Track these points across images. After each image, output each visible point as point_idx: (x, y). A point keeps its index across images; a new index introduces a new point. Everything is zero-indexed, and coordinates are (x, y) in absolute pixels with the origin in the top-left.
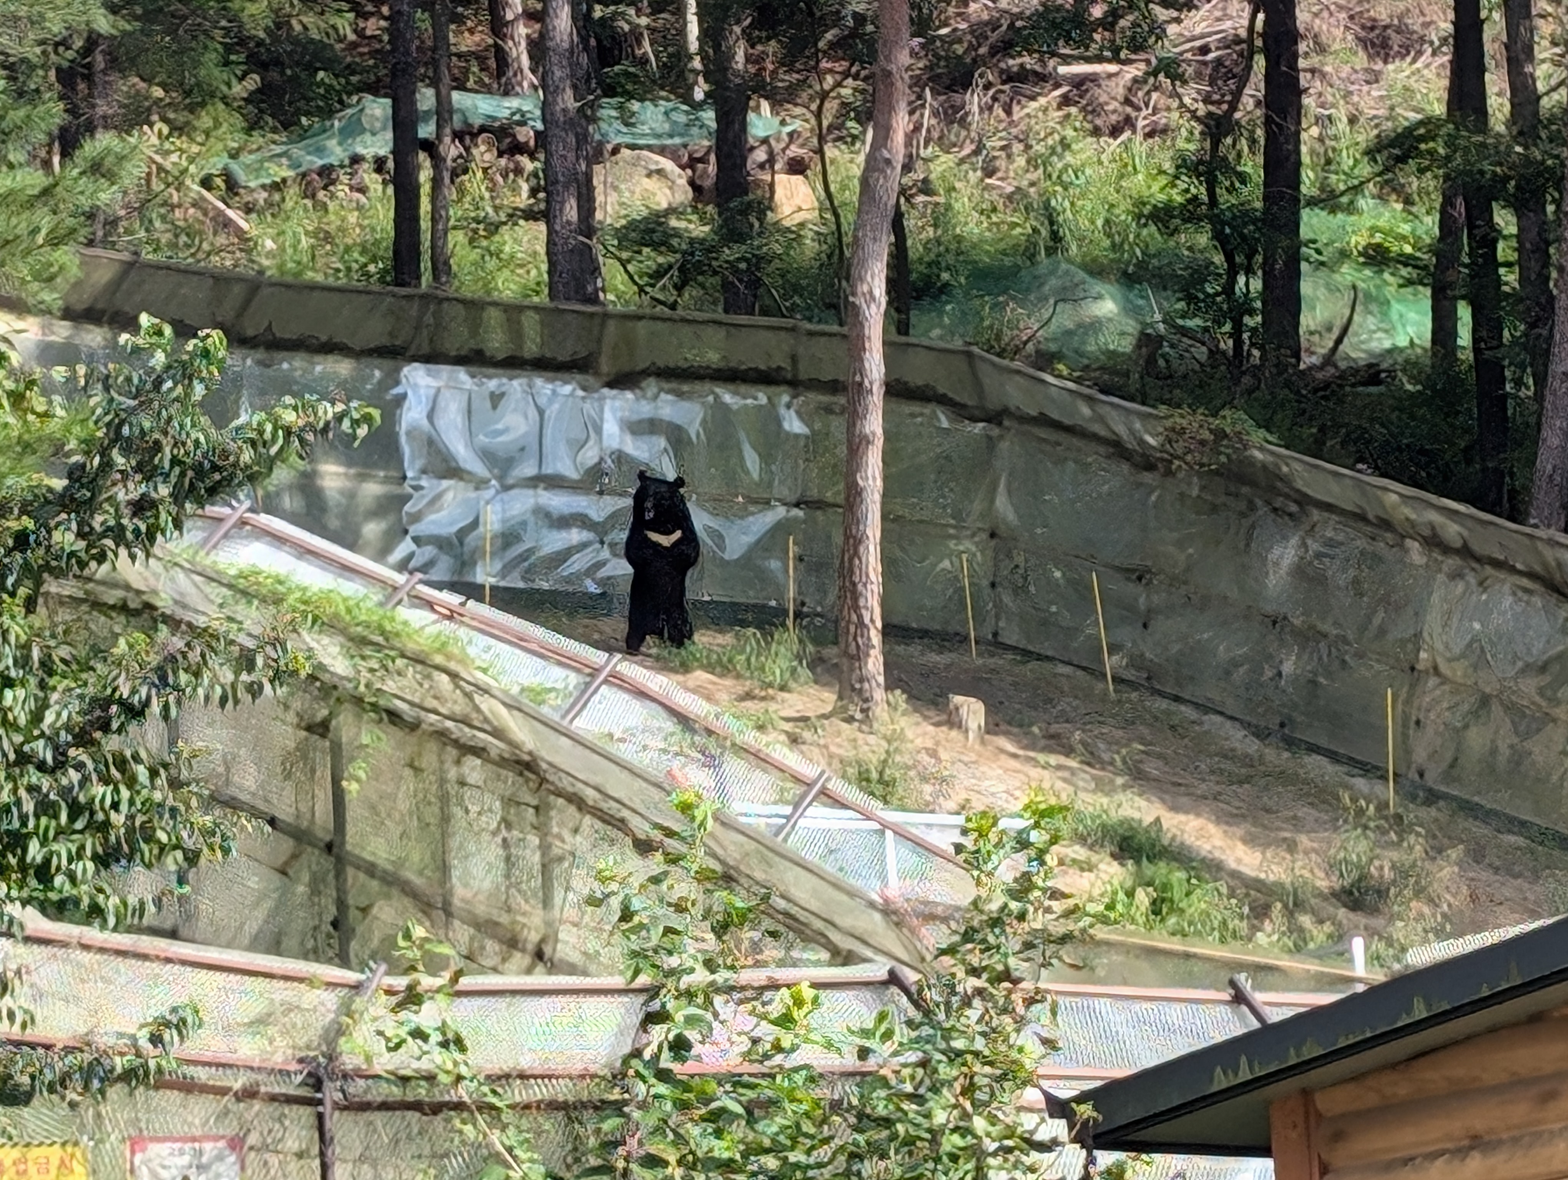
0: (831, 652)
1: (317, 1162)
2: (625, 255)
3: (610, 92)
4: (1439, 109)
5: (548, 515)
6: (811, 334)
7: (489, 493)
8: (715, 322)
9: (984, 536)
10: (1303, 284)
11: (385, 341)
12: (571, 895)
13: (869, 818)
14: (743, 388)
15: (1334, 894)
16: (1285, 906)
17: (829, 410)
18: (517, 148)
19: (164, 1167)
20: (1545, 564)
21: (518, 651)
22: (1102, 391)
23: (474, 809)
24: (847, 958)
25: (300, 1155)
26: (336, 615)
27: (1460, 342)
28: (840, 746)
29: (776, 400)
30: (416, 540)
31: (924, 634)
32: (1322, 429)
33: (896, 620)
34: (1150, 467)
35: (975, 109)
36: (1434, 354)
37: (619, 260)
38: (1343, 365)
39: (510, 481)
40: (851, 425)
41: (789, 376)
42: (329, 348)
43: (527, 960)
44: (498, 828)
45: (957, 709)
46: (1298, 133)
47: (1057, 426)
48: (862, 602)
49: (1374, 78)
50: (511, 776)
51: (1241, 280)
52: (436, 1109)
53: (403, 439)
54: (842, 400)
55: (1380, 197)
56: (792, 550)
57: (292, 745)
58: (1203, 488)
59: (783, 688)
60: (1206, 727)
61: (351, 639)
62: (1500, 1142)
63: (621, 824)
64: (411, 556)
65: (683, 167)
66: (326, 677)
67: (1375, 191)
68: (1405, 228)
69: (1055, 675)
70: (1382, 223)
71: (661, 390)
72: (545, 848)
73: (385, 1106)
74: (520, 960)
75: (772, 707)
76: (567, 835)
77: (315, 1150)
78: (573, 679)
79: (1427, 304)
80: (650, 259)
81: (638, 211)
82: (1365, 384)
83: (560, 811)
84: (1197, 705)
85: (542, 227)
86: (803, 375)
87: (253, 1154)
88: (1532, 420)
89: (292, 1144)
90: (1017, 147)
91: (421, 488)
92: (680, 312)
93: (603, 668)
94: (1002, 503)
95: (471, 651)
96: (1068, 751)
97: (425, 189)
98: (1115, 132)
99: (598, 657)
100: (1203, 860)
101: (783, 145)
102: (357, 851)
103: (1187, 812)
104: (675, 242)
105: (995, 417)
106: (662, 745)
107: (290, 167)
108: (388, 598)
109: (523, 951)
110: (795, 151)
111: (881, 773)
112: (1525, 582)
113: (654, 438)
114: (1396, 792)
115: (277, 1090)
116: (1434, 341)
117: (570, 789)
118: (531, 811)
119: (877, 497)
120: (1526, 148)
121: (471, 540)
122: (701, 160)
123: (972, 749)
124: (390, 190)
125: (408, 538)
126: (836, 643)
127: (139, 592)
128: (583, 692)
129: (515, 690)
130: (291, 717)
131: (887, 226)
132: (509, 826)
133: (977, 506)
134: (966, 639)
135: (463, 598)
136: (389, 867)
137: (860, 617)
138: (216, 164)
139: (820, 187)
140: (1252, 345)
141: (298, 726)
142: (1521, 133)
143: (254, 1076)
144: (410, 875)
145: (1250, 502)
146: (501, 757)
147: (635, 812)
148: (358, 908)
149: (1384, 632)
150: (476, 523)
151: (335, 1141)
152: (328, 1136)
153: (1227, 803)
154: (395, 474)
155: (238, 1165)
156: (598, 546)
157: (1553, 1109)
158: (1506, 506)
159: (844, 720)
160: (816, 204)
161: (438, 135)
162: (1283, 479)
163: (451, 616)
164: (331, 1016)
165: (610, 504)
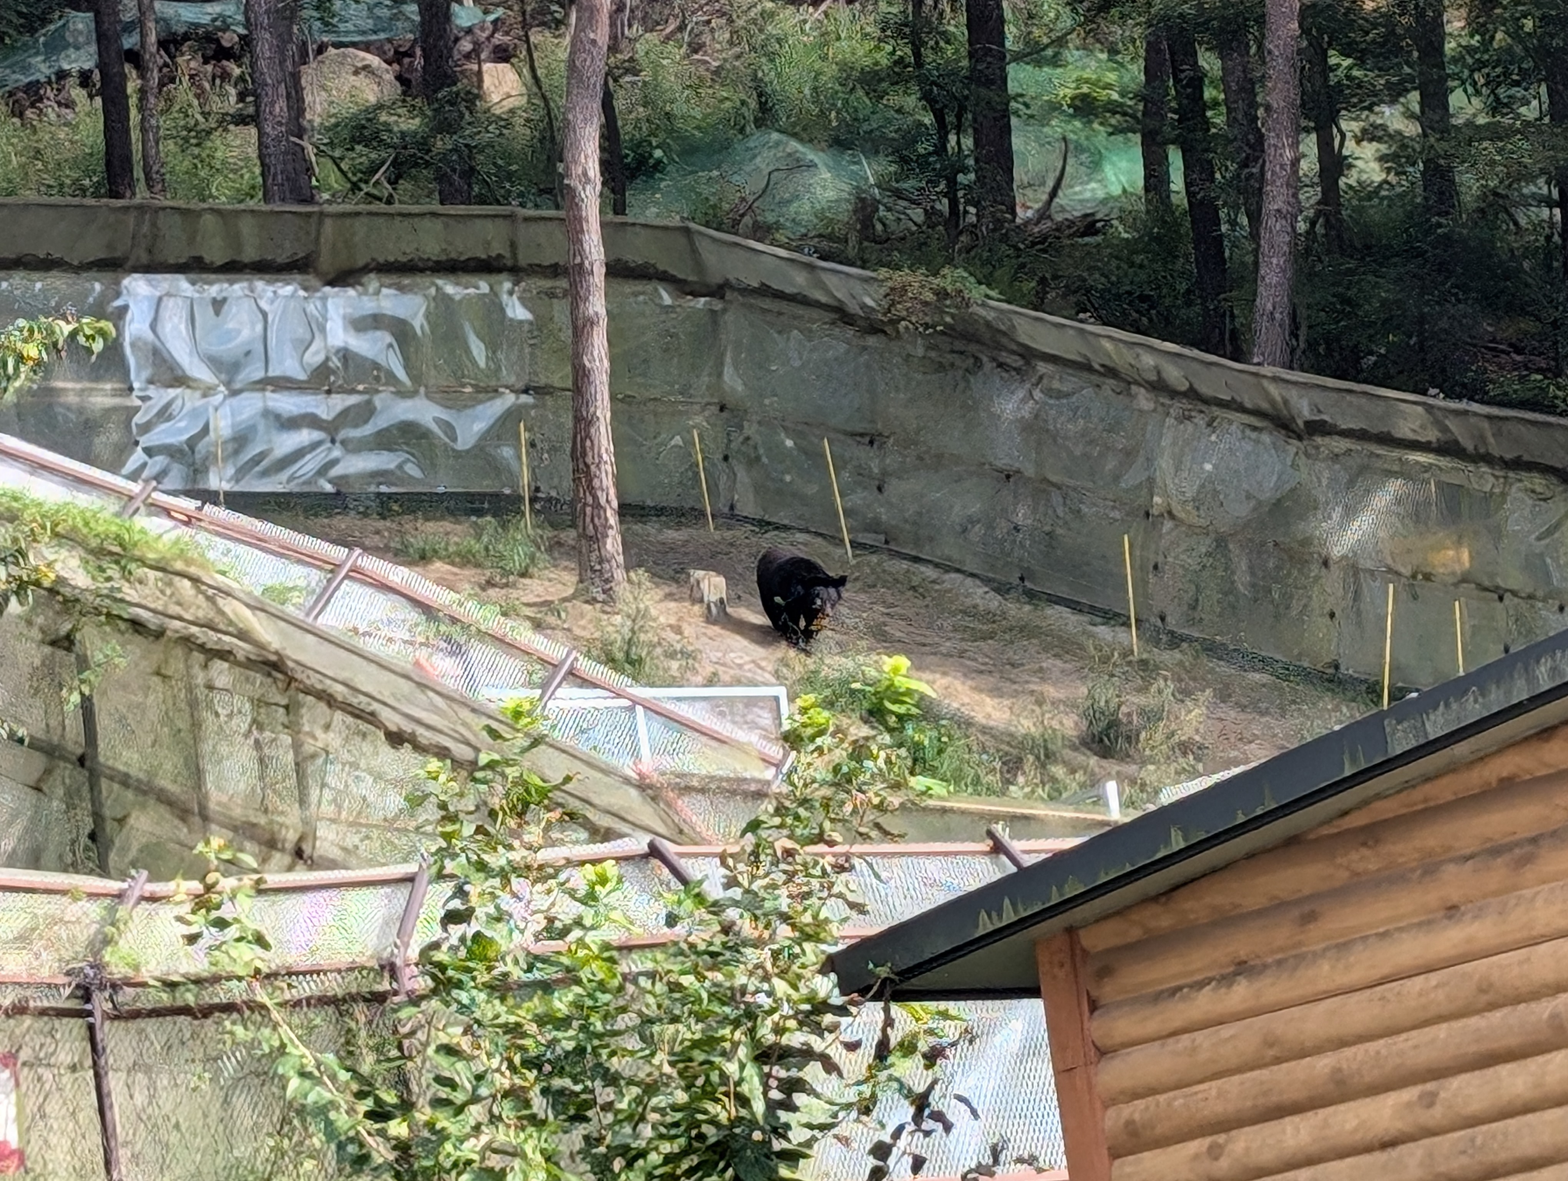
0: (569, 536)
1: (91, 1073)
2: (337, 153)
5: (278, 417)
6: (526, 219)
7: (217, 399)
8: (431, 214)
9: (715, 409)
10: (1014, 140)
11: (102, 255)
12: (326, 791)
13: (619, 696)
14: (465, 278)
15: (1083, 742)
16: (1038, 758)
17: (551, 295)
18: (222, 54)
20: (1273, 402)
21: (256, 551)
22: (821, 258)
23: (224, 712)
24: (607, 835)
25: (73, 1068)
26: (74, 528)
27: (1173, 187)
28: (584, 628)
29: (496, 288)
30: (149, 451)
31: (660, 511)
32: (1043, 281)
33: (632, 498)
34: (872, 329)
36: (1148, 201)
37: (333, 158)
38: (1059, 218)
39: (237, 386)
40: (574, 308)
41: (509, 263)
42: (47, 265)
43: (287, 859)
44: (250, 730)
45: (698, 583)
47: (779, 295)
48: (596, 483)
50: (259, 678)
51: (952, 138)
52: (206, 1012)
53: (128, 350)
54: (563, 283)
55: (1084, 48)
56: (524, 436)
57: (37, 662)
58: (928, 349)
59: (524, 574)
60: (947, 585)
61: (91, 552)
62: (1265, 966)
63: (371, 718)
64: (144, 465)
65: (389, 63)
66: (67, 591)
67: (1078, 42)
68: (1111, 77)
71: (382, 286)
72: (297, 746)
73: (156, 1013)
74: (279, 859)
75: (514, 594)
76: (319, 733)
77: (89, 1062)
78: (316, 577)
79: (1137, 152)
80: (363, 155)
81: (347, 109)
82: (1083, 235)
83: (310, 708)
84: (937, 565)
85: (252, 131)
86: (523, 261)
87: (26, 1070)
88: (1249, 259)
89: (65, 1057)
90: (720, 22)
91: (149, 398)
92: (396, 206)
93: (345, 562)
94: (730, 376)
95: (211, 555)
97: (133, 101)
98: (816, 2)
99: (338, 553)
100: (952, 718)
101: (487, 34)
102: (110, 763)
104: (385, 136)
105: (718, 291)
106: (407, 637)
108: (124, 508)
109: (283, 850)
110: (500, 38)
111: (627, 654)
112: (1250, 420)
113: (379, 333)
114: (1139, 637)
115: (53, 1004)
116: (1147, 189)
117: (319, 686)
118: (282, 710)
119: (605, 378)
121: (201, 447)
122: (406, 54)
123: (715, 623)
124: (98, 101)
125: (139, 449)
126: (573, 525)
128: (326, 588)
129: (258, 592)
130: (36, 634)
131: (596, 105)
132: (261, 728)
133: (705, 381)
134: (703, 514)
135: (199, 503)
136: (142, 776)
137: (595, 498)
139: (526, 71)
140: (967, 203)
141: (43, 642)
143: (21, 992)
144: (164, 782)
145: (977, 359)
146: (248, 659)
147: (385, 704)
148: (114, 819)
149: (1117, 478)
150: (206, 430)
151: (108, 1051)
152: (100, 1047)
153: (975, 660)
154: (122, 386)
155: (13, 1082)
156: (329, 445)
157: (1315, 931)
158: (1229, 348)
159: (587, 602)
160: (524, 90)
161: (143, 43)
162: (1004, 334)
163: (188, 522)
164: (95, 926)
165: (339, 402)
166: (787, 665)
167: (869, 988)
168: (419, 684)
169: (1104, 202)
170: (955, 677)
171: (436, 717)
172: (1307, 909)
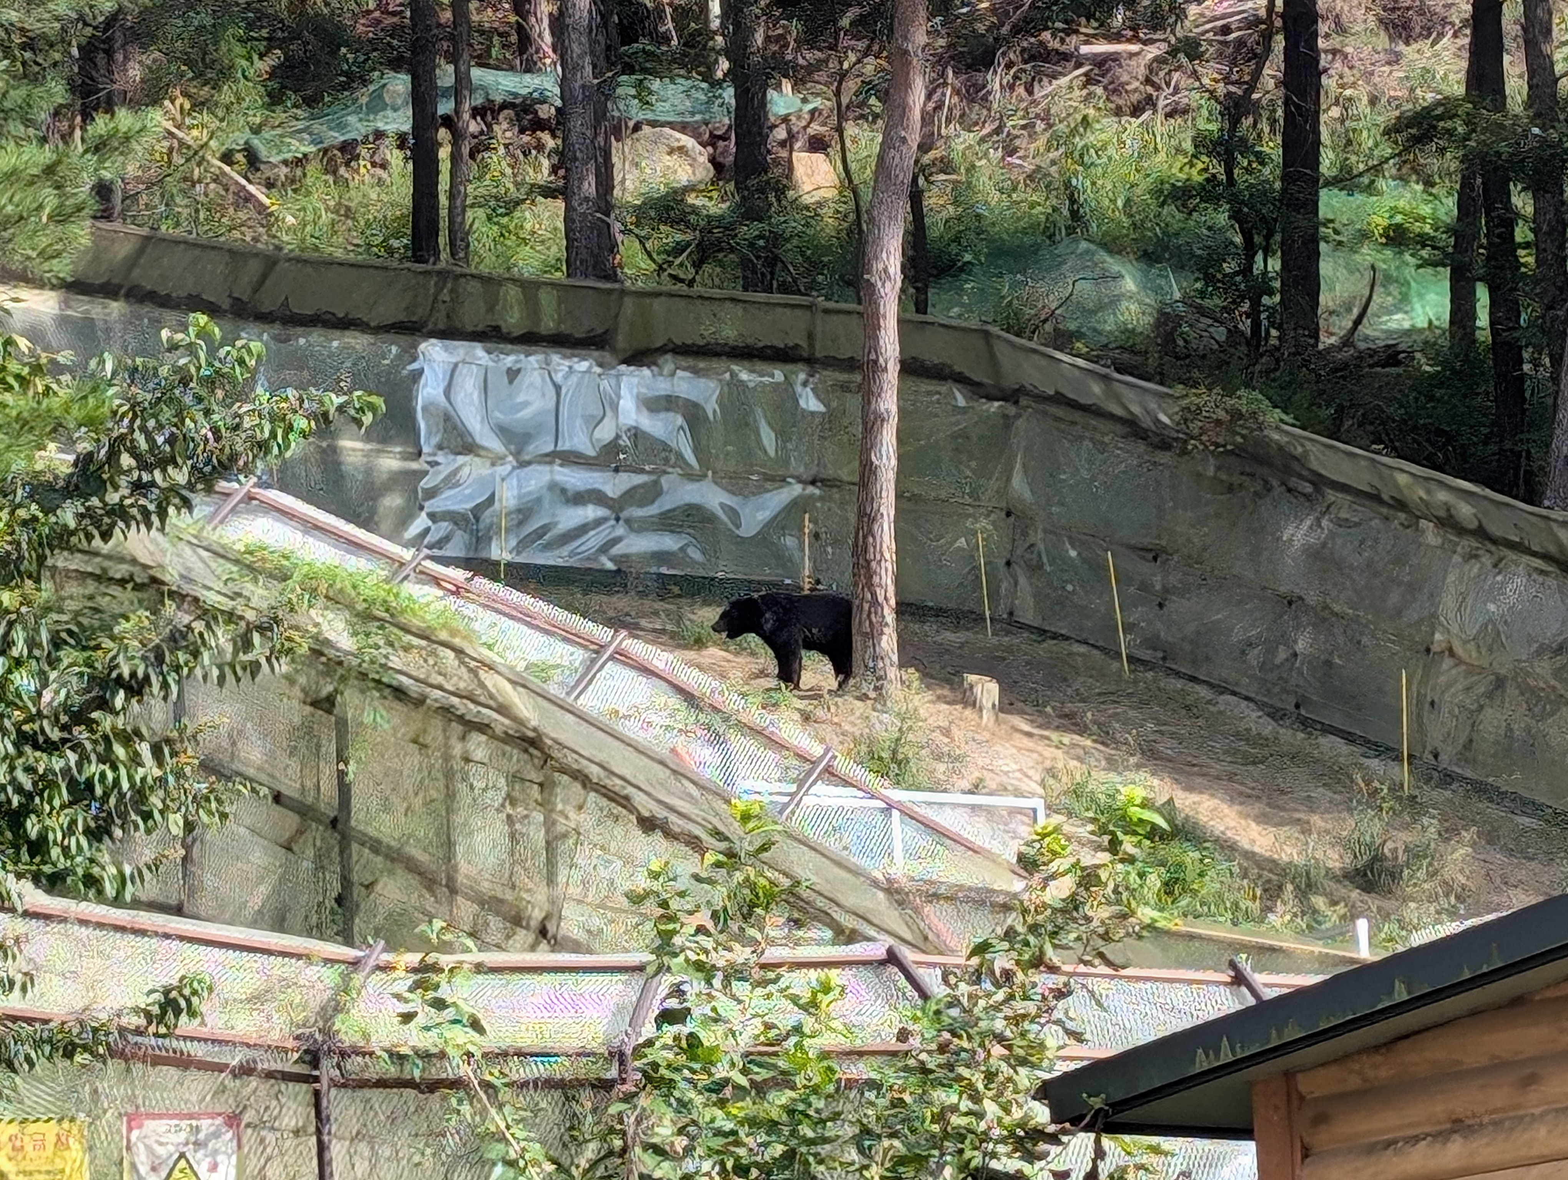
1: (314, 1139)
2: (643, 232)
3: (629, 69)
4: (1460, 90)
5: (563, 491)
6: (827, 311)
7: (503, 470)
8: (733, 300)
9: (1001, 514)
10: (1322, 264)
11: (402, 317)
12: (575, 872)
13: (873, 797)
14: (760, 366)
15: (1346, 876)
16: (1297, 887)
17: (845, 388)
18: (539, 125)
19: (161, 1144)
20: (1559, 546)
22: (1118, 370)
23: (479, 785)
24: (849, 937)
25: (297, 1133)
26: (343, 591)
27: (1478, 323)
28: (853, 724)
29: (792, 378)
30: (432, 516)
31: (939, 612)
32: (1340, 409)
33: (911, 597)
34: (1164, 445)
35: (997, 86)
36: (1452, 336)
37: (637, 237)
38: (1362, 346)
39: (527, 458)
40: (866, 404)
41: (805, 355)
42: (345, 324)
43: (531, 938)
44: (503, 805)
45: (971, 687)
46: (1317, 113)
47: (1074, 405)
48: (876, 579)
49: (1395, 59)
50: (515, 753)
51: (1259, 257)
52: (433, 1086)
53: (419, 414)
54: (858, 378)
55: (1401, 178)
56: (808, 527)
57: (297, 720)
58: (1218, 468)
60: (1221, 708)
61: (357, 615)
62: (1481, 1126)
63: (625, 802)
64: (427, 530)
65: (703, 145)
66: (331, 653)
67: (1394, 171)
68: (1426, 210)
69: (1070, 654)
70: (1401, 204)
71: (677, 368)
72: (549, 824)
73: (382, 1083)
74: (523, 937)
76: (572, 815)
77: (312, 1129)
78: (579, 655)
79: (1445, 286)
80: (670, 236)
81: (658, 189)
82: (1383, 365)
83: (564, 788)
84: (1212, 686)
85: (560, 204)
86: (820, 353)
87: (249, 1131)
88: (1550, 401)
89: (289, 1121)
90: (1040, 126)
91: (437, 464)
92: (697, 289)
93: (609, 644)
94: (1018, 482)
95: (476, 626)
96: (1082, 730)
97: (445, 167)
98: (1136, 111)
99: (601, 633)
100: (1217, 841)
101: (804, 123)
102: (362, 828)
103: (1201, 793)
104: (692, 218)
105: (1012, 396)
106: (668, 722)
107: (312, 142)
108: (395, 574)
109: (527, 928)
110: (816, 128)
111: (894, 752)
112: (1538, 563)
113: (671, 415)
114: (1410, 772)
115: (279, 1067)
116: (1452, 322)
117: (575, 766)
118: (536, 788)
119: (892, 476)
120: (1543, 128)
121: (487, 516)
122: (721, 138)
123: (986, 729)
124: (410, 165)
125: (423, 514)
127: (145, 567)
128: (589, 669)
129: (521, 666)
130: (297, 692)
132: (513, 802)
133: (994, 484)
134: (981, 618)
135: (471, 574)
136: (394, 844)
137: (874, 594)
138: (238, 138)
139: (839, 164)
140: (1270, 325)
141: (304, 701)
142: (1538, 115)
143: (251, 1053)
144: (414, 851)
145: (1266, 482)
146: (506, 733)
147: (639, 788)
148: (361, 884)
149: (1399, 613)
150: (491, 500)
151: (332, 1119)
152: (324, 1115)
153: (1242, 784)
154: (410, 450)
155: (235, 1142)
156: (613, 522)
157: (1533, 1095)
158: (1522, 488)
159: (858, 698)
160: (837, 182)
161: (457, 111)
162: (1298, 460)
163: (457, 592)
164: (329, 993)
165: (626, 481)
166: (1054, 776)
167: (1083, 1117)
168: (674, 772)
169: (1408, 333)
170: (1222, 800)
171: (687, 805)
172: (1528, 1071)
